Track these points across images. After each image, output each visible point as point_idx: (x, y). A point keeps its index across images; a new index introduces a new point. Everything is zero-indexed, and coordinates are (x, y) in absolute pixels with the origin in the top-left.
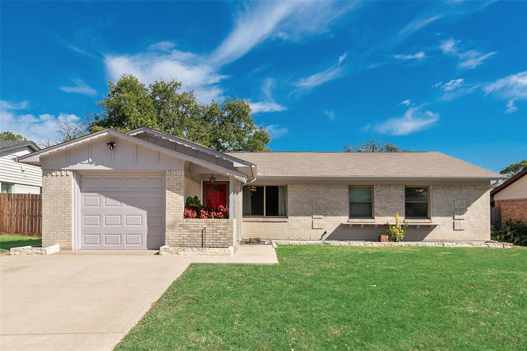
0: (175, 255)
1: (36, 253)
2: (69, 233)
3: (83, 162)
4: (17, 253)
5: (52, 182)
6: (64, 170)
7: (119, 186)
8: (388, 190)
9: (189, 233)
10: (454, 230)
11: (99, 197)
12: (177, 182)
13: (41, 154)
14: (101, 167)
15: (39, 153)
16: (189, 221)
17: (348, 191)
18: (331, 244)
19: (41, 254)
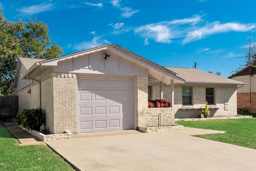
0: (155, 132)
1: (64, 138)
2: (75, 121)
3: (84, 68)
4: (49, 139)
5: (61, 82)
6: (70, 73)
7: (104, 86)
8: (199, 89)
9: (151, 118)
10: (225, 110)
11: (91, 94)
12: (144, 84)
13: (59, 60)
14: (96, 72)
15: (58, 59)
16: (151, 109)
17: (182, 90)
18: (185, 121)
19: (69, 138)
